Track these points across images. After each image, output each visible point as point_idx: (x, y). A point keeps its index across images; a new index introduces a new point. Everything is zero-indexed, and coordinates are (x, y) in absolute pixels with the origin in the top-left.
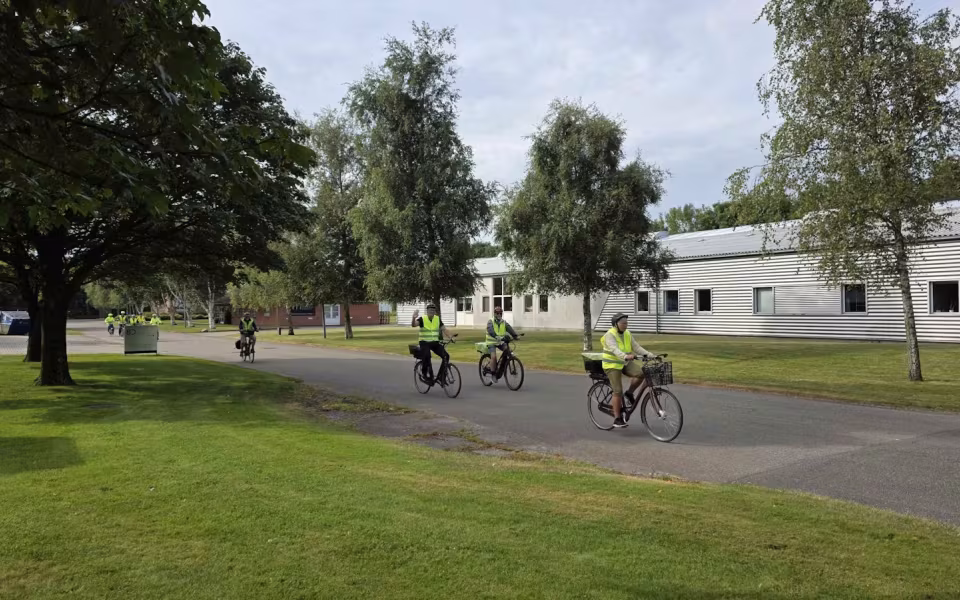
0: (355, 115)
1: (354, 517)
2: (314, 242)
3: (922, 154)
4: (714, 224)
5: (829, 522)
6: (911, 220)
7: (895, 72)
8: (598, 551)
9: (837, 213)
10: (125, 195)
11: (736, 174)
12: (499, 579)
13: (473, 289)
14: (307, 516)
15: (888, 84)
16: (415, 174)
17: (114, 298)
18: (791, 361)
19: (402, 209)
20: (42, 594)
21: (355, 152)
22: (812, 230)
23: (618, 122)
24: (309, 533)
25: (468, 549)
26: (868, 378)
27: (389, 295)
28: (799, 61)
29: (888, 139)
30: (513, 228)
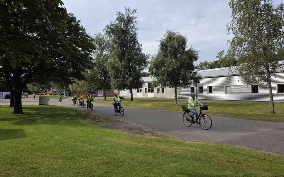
0: (107, 34)
1: (106, 153)
2: (95, 72)
3: (275, 46)
4: (213, 66)
5: (247, 155)
6: (272, 66)
7: (268, 22)
8: (178, 163)
9: (250, 64)
10: (38, 57)
11: (220, 52)
12: (149, 171)
13: (142, 86)
14: (93, 152)
15: (265, 26)
16: (125, 52)
17: (36, 88)
18: (236, 107)
19: (121, 62)
20: (14, 175)
21: (107, 45)
22: (242, 69)
23: (185, 37)
24: (93, 158)
25: (140, 162)
26: (259, 112)
27: (117, 88)
28: (239, 18)
29: (265, 42)
30: (154, 68)
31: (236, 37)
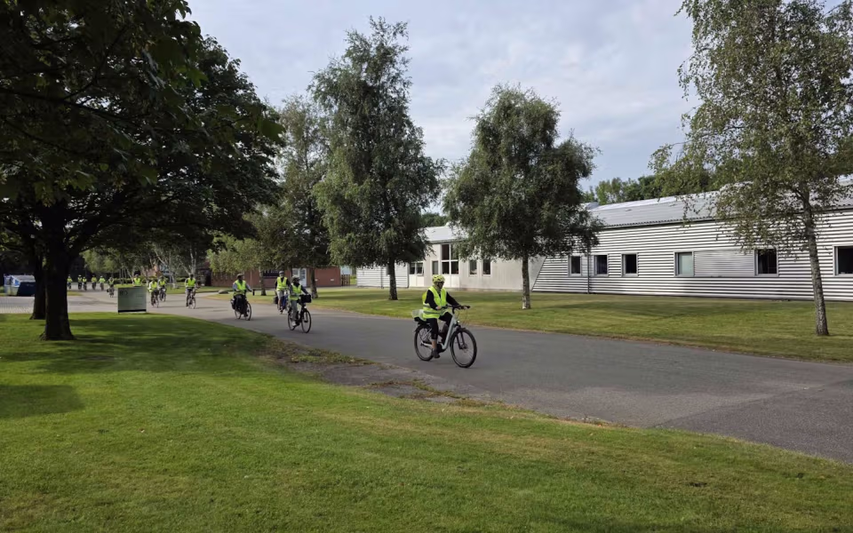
0: (319, 100)
1: (320, 456)
2: (283, 213)
3: (828, 132)
4: (639, 195)
5: (744, 462)
6: (819, 190)
7: (804, 58)
8: (537, 488)
9: (751, 185)
10: (119, 169)
11: (659, 151)
12: (449, 512)
13: (423, 255)
14: (279, 454)
15: (797, 69)
16: (373, 153)
17: (108, 262)
18: (709, 318)
19: (361, 183)
20: (48, 523)
21: (319, 134)
22: (728, 201)
23: (552, 104)
24: (280, 470)
25: (421, 484)
26: (778, 332)
27: (350, 260)
28: (715, 48)
29: (797, 118)
30: (460, 199)
31: (708, 103)
